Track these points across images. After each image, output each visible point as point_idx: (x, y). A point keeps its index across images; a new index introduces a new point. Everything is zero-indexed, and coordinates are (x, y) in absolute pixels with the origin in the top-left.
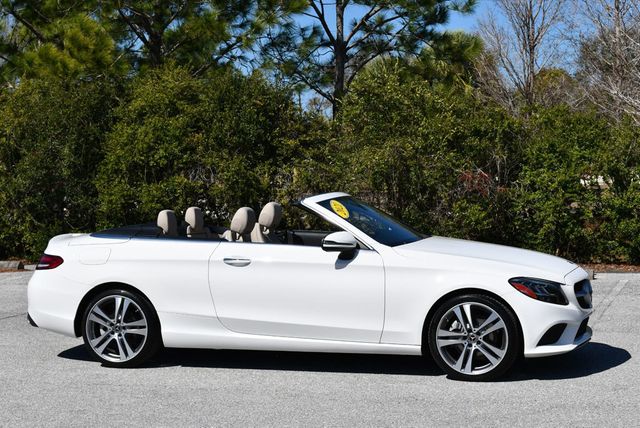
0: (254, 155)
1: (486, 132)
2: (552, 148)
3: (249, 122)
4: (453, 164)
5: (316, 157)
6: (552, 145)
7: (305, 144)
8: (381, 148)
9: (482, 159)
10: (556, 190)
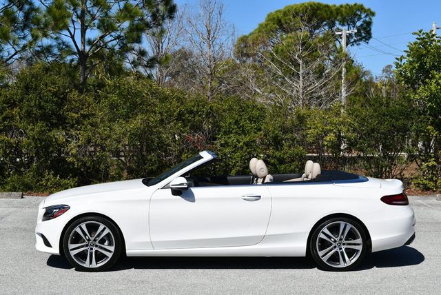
0: (50, 122)
1: (197, 112)
2: (237, 122)
3: (47, 102)
4: (181, 131)
5: (92, 125)
6: (237, 121)
7: (84, 116)
8: (135, 120)
9: (196, 128)
10: (242, 147)
